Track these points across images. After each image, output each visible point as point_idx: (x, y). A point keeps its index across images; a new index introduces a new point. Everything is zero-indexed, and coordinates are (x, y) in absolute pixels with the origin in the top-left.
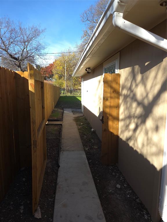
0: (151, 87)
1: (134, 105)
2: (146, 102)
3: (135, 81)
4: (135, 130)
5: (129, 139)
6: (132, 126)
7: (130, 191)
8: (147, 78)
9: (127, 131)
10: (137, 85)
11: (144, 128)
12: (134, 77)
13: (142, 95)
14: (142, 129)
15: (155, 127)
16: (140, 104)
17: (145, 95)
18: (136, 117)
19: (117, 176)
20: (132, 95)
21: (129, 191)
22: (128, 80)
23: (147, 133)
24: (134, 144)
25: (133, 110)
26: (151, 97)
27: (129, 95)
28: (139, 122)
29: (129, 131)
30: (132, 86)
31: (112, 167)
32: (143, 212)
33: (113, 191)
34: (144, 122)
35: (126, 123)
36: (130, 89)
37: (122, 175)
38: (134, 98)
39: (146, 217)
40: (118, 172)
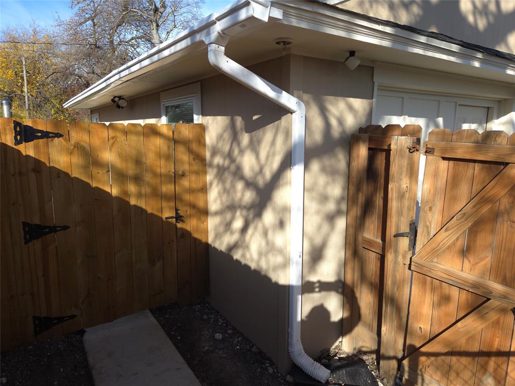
0: (267, 157)
1: (240, 186)
2: (261, 182)
3: (239, 144)
4: (244, 230)
5: (233, 247)
6: (238, 224)
7: (240, 339)
8: (259, 142)
9: (228, 233)
10: (242, 152)
11: (260, 226)
12: (235, 138)
13: (252, 169)
14: (256, 228)
15: (277, 222)
16: (250, 184)
17: (257, 168)
18: (245, 207)
19: (212, 320)
20: (233, 167)
21: (238, 338)
22: (224, 140)
23: (265, 233)
24: (243, 255)
25: (239, 195)
26: (268, 175)
27: (228, 168)
28: (251, 216)
29: (232, 233)
30: (233, 151)
31: (198, 306)
32: (264, 364)
33: (211, 346)
34: (259, 215)
35: (225, 219)
36: (230, 156)
37: (220, 315)
38: (238, 173)
39: (271, 370)
40: (213, 311)
